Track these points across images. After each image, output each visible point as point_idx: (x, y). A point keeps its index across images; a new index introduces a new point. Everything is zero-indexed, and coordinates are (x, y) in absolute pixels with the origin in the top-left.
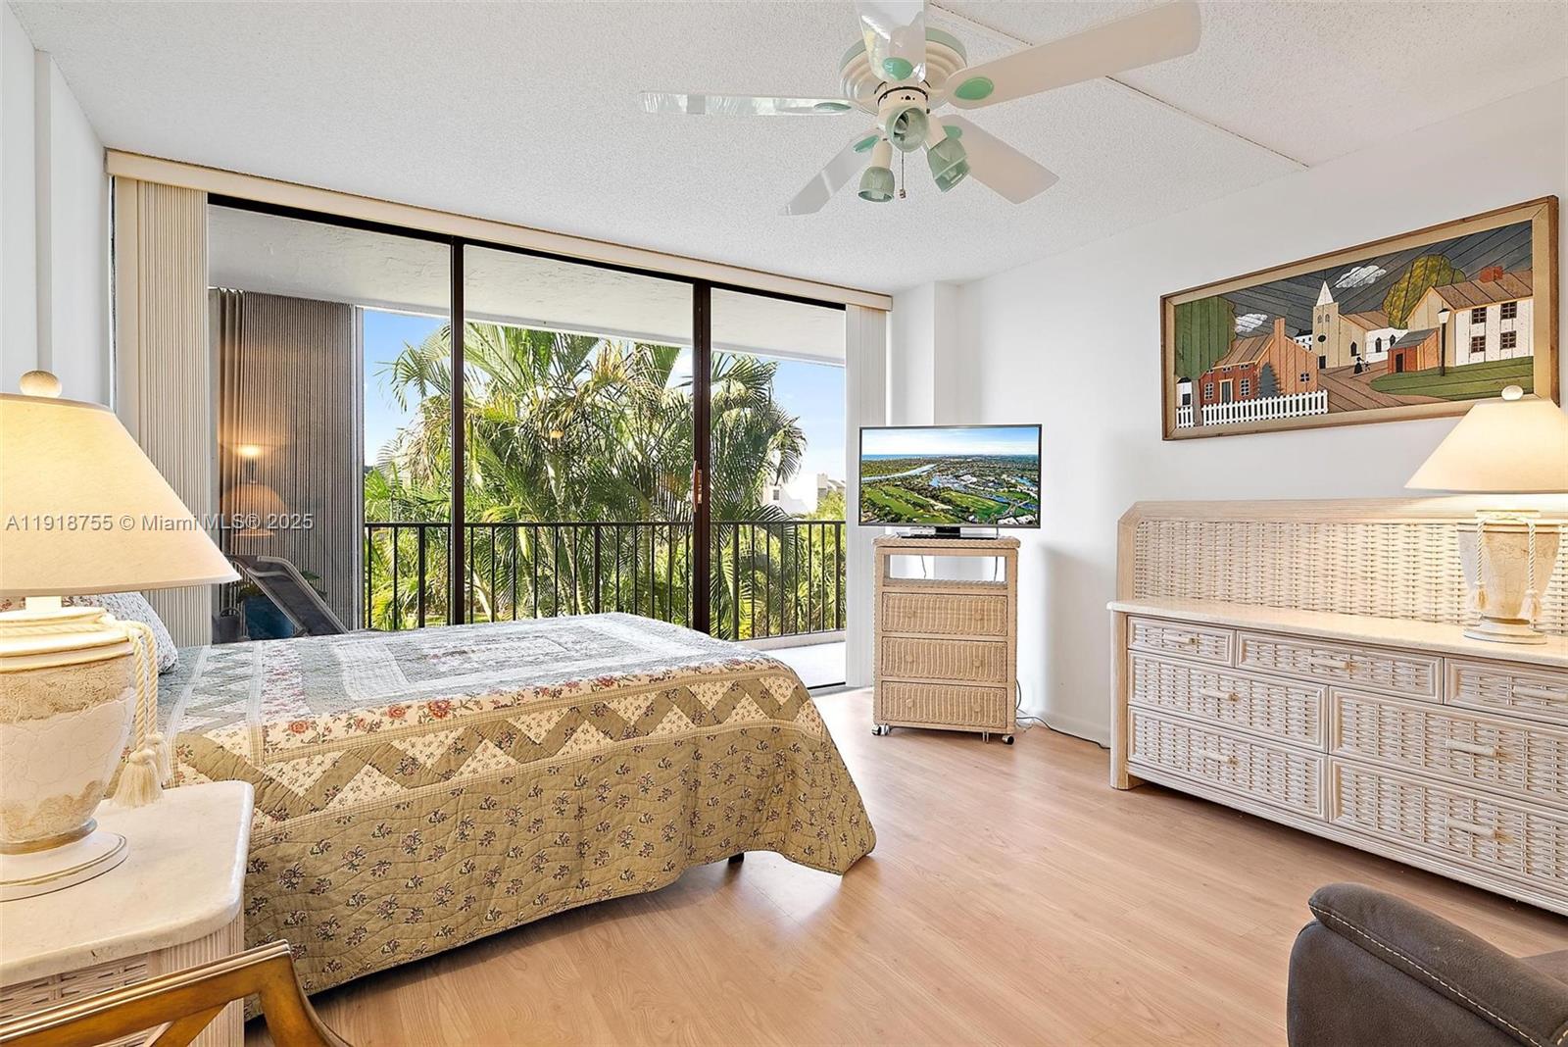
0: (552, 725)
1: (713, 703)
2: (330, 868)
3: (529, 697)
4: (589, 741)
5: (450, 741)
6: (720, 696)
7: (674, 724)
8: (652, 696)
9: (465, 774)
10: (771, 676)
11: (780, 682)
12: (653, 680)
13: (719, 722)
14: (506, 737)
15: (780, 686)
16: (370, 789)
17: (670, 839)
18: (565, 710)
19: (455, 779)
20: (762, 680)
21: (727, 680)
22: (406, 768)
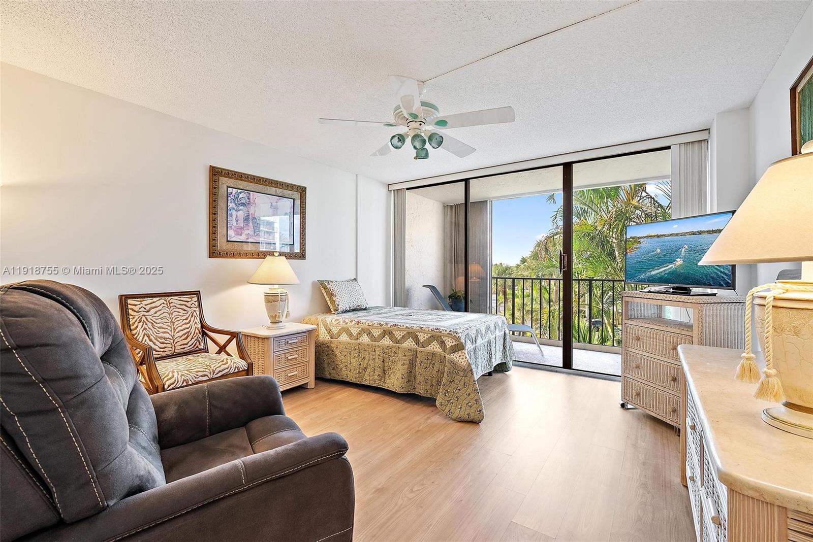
0: (379, 334)
1: (423, 340)
2: (337, 351)
3: (376, 325)
4: (387, 341)
5: (358, 331)
6: (425, 339)
7: (409, 343)
8: (405, 333)
9: (360, 341)
10: (446, 336)
11: (449, 340)
12: (407, 328)
13: (424, 347)
14: (369, 333)
15: (448, 341)
16: (344, 338)
17: (403, 379)
18: (382, 330)
19: (358, 341)
20: (442, 337)
21: (429, 334)
22: (350, 335)
